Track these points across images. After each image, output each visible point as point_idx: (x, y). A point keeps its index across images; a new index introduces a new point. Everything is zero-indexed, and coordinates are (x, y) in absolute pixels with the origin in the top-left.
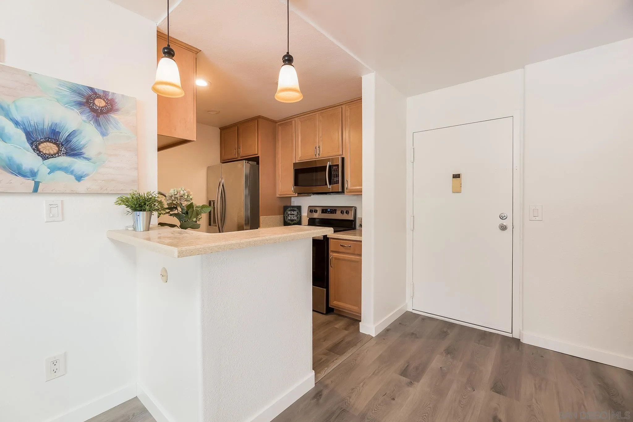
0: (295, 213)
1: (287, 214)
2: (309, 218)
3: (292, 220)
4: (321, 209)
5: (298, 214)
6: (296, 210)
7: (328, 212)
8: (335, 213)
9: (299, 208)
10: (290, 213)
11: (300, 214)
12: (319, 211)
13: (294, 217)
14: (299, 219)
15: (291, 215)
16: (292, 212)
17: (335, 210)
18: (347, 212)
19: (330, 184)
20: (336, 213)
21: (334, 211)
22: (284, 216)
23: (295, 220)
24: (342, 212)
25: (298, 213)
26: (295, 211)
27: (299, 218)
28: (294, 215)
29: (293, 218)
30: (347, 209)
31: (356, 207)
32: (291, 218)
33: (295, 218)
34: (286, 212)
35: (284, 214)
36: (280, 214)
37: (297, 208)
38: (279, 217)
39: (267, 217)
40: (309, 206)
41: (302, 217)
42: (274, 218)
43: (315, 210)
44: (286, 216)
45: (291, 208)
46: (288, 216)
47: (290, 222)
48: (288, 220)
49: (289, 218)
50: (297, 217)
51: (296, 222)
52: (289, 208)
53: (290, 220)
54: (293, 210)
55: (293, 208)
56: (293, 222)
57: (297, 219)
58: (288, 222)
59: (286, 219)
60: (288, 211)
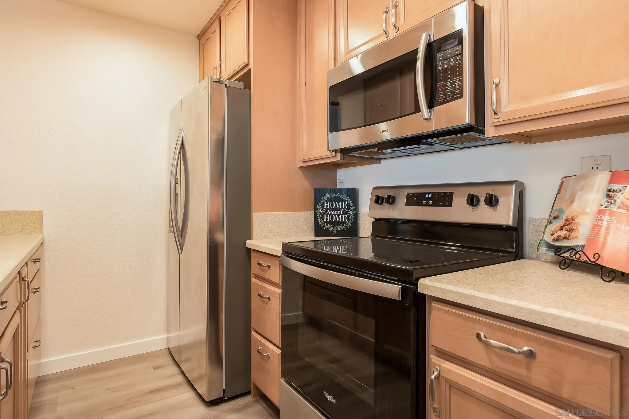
0: (342, 205)
1: (323, 207)
2: (376, 219)
3: (335, 224)
4: (405, 192)
5: (348, 208)
6: (345, 199)
7: (425, 202)
8: (447, 204)
9: (353, 194)
10: (329, 205)
11: (354, 208)
12: (402, 200)
13: (338, 216)
14: (351, 222)
15: (331, 210)
16: (336, 204)
17: (448, 196)
18: (492, 201)
19: (430, 106)
20: (450, 205)
21: (445, 198)
22: (315, 213)
23: (343, 223)
24: (473, 201)
25: (348, 205)
26: (342, 200)
27: (352, 218)
28: (338, 210)
29: (336, 218)
30: (490, 190)
31: (522, 184)
32: (332, 218)
33: (342, 218)
34: (320, 204)
35: (316, 208)
36: (306, 209)
37: (348, 193)
38: (305, 215)
39: (270, 215)
40: (375, 188)
41: (359, 215)
42: (289, 218)
43: (389, 197)
44: (319, 212)
45: (333, 195)
46: (324, 213)
47: (331, 228)
48: (324, 223)
49: (327, 219)
50: (346, 216)
51: (345, 227)
52: (328, 193)
53: (330, 222)
54: (338, 197)
55: (338, 194)
56: (336, 228)
57: (346, 222)
58: (325, 227)
59: (319, 220)
60: (325, 202)
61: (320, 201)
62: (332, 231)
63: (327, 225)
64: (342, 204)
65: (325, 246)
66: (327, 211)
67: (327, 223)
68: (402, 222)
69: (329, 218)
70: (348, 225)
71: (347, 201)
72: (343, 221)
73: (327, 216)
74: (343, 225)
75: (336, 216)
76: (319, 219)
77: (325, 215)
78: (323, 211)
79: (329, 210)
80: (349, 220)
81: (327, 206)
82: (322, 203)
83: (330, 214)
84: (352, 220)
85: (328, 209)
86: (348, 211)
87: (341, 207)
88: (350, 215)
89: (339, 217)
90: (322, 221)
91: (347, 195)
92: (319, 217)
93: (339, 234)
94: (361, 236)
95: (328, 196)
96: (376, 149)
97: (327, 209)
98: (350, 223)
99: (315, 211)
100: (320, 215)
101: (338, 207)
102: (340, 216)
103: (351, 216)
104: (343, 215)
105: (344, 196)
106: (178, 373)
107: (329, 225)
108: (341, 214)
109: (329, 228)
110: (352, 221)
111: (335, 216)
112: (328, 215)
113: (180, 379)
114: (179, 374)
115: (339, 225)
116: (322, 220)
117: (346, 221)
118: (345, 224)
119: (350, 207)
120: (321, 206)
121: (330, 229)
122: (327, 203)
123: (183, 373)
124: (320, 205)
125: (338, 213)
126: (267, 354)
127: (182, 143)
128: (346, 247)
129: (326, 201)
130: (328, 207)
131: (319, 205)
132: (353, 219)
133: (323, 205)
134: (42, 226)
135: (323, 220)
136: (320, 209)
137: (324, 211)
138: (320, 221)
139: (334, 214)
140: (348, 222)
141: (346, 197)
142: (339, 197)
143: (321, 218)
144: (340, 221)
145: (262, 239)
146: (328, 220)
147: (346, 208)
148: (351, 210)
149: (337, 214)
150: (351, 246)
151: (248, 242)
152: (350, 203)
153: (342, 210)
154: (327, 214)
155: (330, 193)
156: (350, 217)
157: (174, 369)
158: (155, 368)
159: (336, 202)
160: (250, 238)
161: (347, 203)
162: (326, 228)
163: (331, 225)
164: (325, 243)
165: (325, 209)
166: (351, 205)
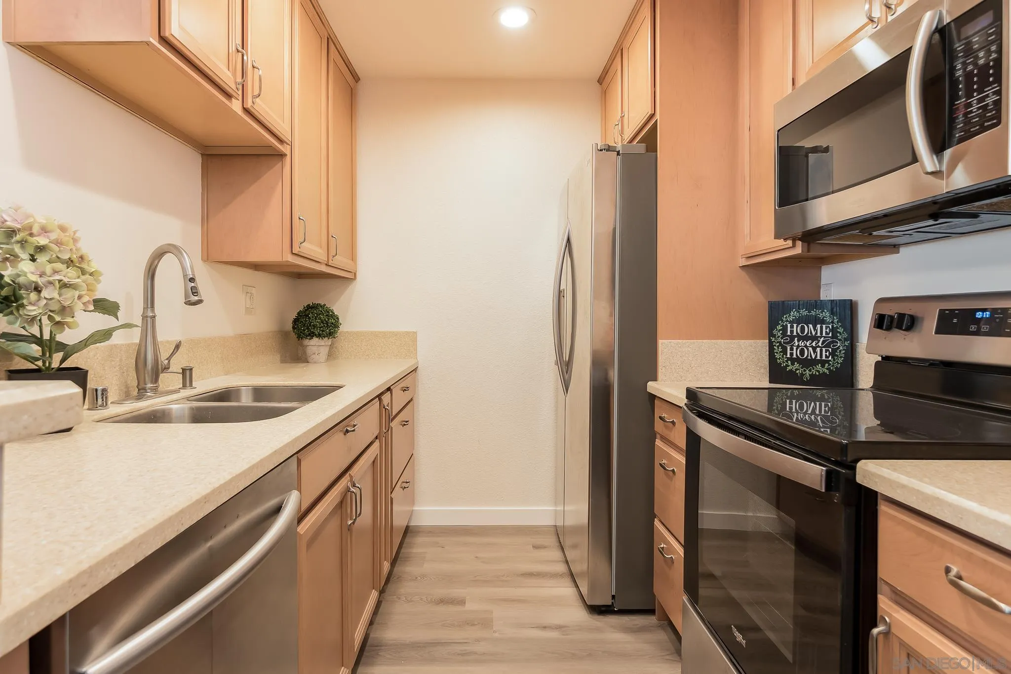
0: (823, 330)
1: (784, 333)
2: (882, 357)
3: (808, 363)
4: (936, 308)
5: (834, 336)
6: (829, 320)
7: (974, 328)
9: (844, 310)
10: (796, 329)
11: (845, 335)
12: (928, 324)
13: (814, 349)
14: (840, 361)
15: (800, 338)
16: (809, 329)
19: (938, 146)
22: (771, 343)
23: (823, 363)
25: (833, 330)
26: (823, 322)
27: (841, 354)
28: (815, 338)
29: (809, 353)
32: (802, 352)
33: (823, 354)
34: (779, 327)
35: (771, 335)
36: (754, 337)
37: (835, 310)
38: (751, 346)
39: (687, 344)
40: (881, 301)
41: (857, 349)
42: (722, 350)
43: (902, 316)
44: (777, 342)
45: (804, 312)
46: (787, 343)
47: (799, 369)
48: (787, 361)
49: (792, 354)
50: (830, 349)
51: (827, 369)
52: (794, 310)
53: (797, 360)
54: (814, 317)
55: (813, 311)
56: (810, 371)
57: (830, 361)
58: (789, 368)
59: (777, 356)
60: (789, 325)
61: (780, 322)
62: (802, 375)
63: (793, 364)
64: (821, 328)
65: (788, 401)
66: (792, 339)
67: (793, 360)
68: (929, 365)
69: (796, 353)
70: (833, 366)
71: (832, 322)
72: (824, 358)
73: (792, 349)
74: (823, 366)
75: (810, 349)
76: (777, 353)
77: (789, 348)
78: (784, 340)
79: (796, 339)
80: (836, 357)
81: (792, 332)
82: (783, 326)
83: (798, 346)
84: (841, 357)
85: (795, 336)
86: (833, 342)
87: (819, 334)
88: (838, 348)
89: (815, 351)
90: (783, 357)
91: (832, 313)
92: (777, 349)
93: (815, 380)
94: (860, 387)
95: (794, 314)
96: (857, 231)
97: (792, 338)
98: (838, 363)
99: (770, 340)
100: (780, 347)
101: (814, 333)
102: (818, 350)
103: (840, 351)
104: (823, 347)
105: (826, 315)
106: (561, 559)
107: (796, 365)
108: (818, 346)
109: (797, 370)
110: (842, 359)
111: (808, 350)
112: (795, 348)
113: (561, 568)
114: (564, 562)
115: (816, 366)
116: (783, 355)
117: (830, 358)
118: (827, 365)
119: (838, 335)
120: (781, 332)
121: (798, 372)
122: (792, 327)
123: (567, 562)
124: (780, 330)
125: (814, 344)
126: (670, 556)
127: (569, 240)
128: (829, 404)
129: (792, 322)
130: (795, 334)
131: (777, 330)
132: (843, 355)
133: (785, 329)
134: (416, 350)
135: (785, 356)
136: (779, 337)
137: (787, 339)
138: (780, 358)
139: (806, 346)
140: (834, 360)
141: (830, 317)
142: (816, 316)
143: (781, 352)
144: (818, 358)
145: (673, 381)
146: (795, 356)
147: (830, 335)
148: (840, 340)
149: (812, 347)
150: (840, 404)
151: (650, 384)
152: (837, 328)
153: (822, 339)
154: (793, 345)
155: (799, 309)
156: (838, 351)
157: (557, 554)
158: (536, 547)
159: (811, 326)
160: (655, 379)
161: (832, 326)
162: (791, 370)
163: (799, 365)
164: (789, 394)
165: (788, 336)
166: (841, 330)
